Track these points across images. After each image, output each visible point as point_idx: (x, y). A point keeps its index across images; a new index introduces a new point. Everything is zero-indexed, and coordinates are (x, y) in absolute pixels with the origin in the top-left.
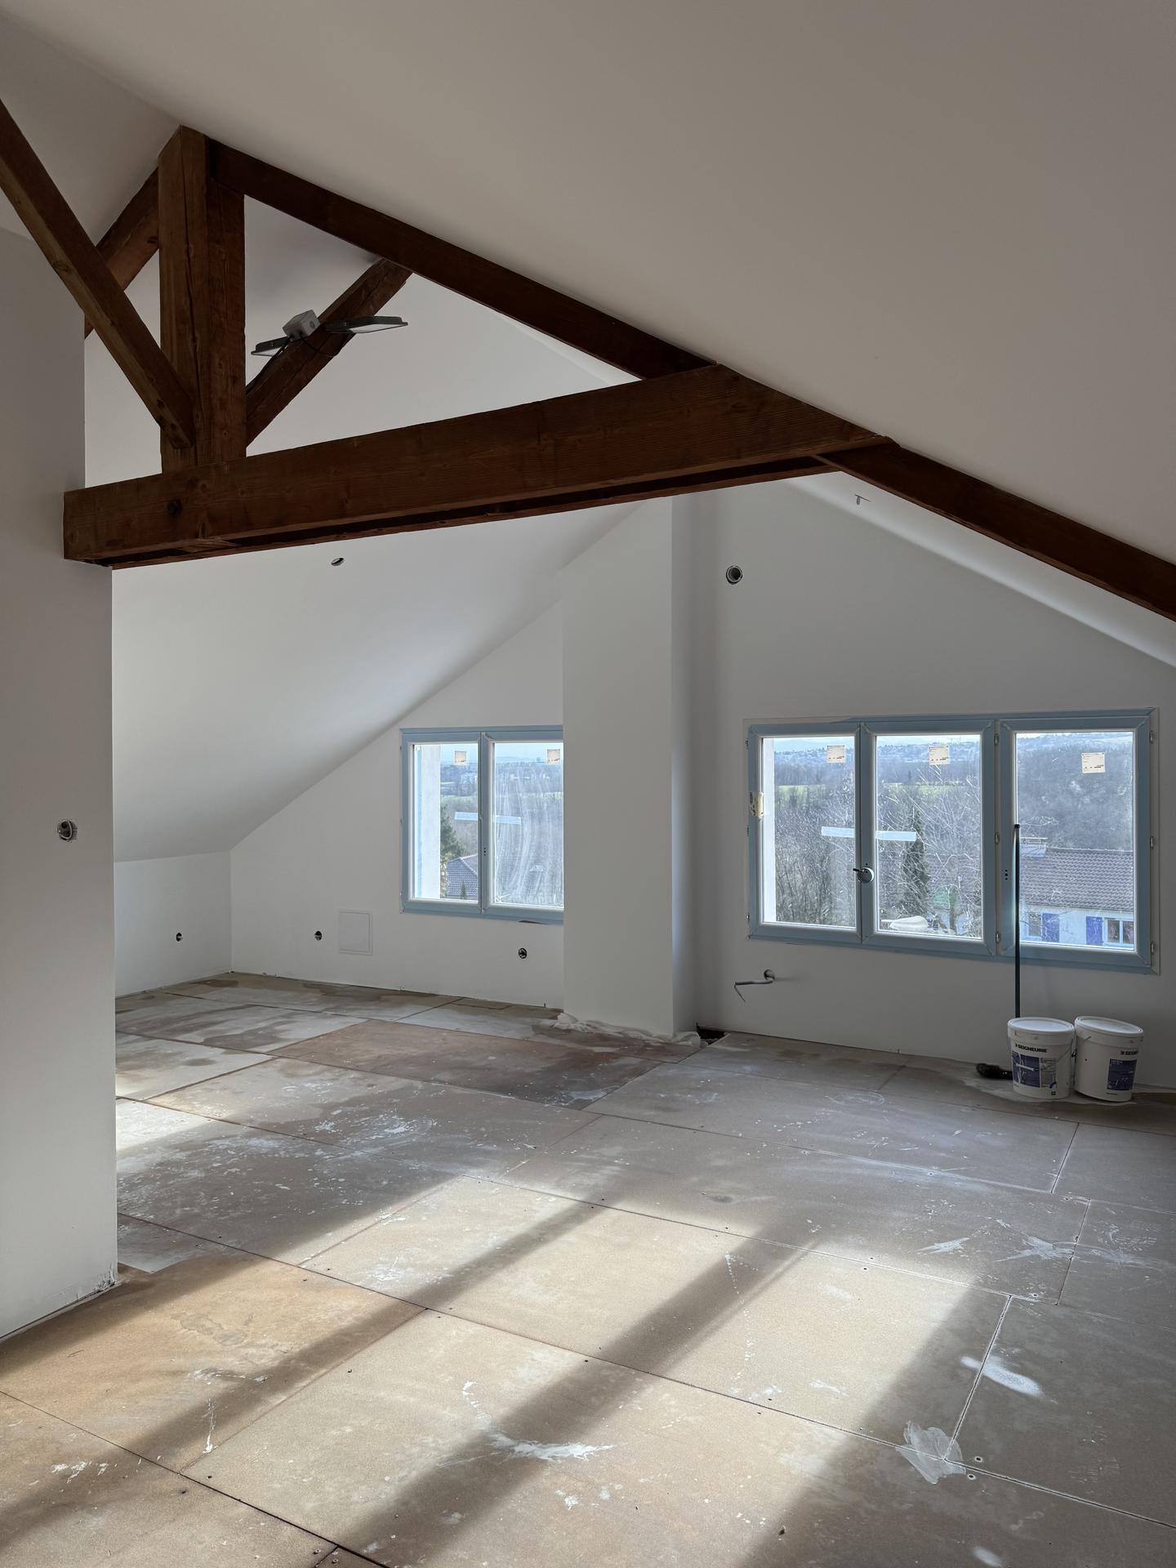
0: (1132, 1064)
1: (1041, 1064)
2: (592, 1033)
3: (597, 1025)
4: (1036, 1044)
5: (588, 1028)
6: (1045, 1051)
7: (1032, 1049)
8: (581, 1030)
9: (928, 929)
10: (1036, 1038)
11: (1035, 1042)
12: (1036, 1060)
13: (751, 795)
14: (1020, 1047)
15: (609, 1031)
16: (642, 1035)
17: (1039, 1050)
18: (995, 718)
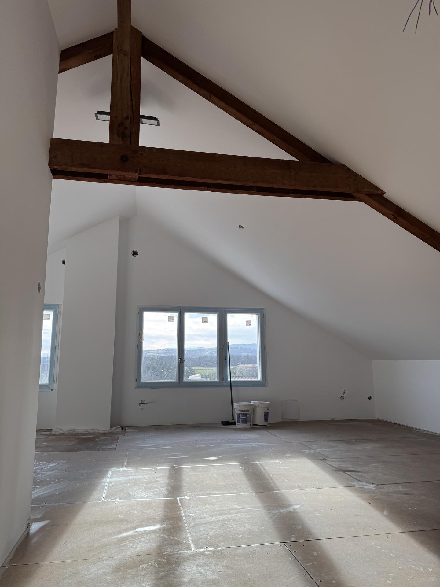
0: (268, 412)
1: (247, 416)
2: (73, 433)
3: (74, 430)
4: (245, 409)
5: (71, 431)
6: (248, 411)
7: (245, 411)
8: (67, 433)
9: (201, 378)
10: (246, 407)
11: (246, 408)
12: (246, 414)
13: (140, 333)
14: (241, 411)
15: (80, 431)
16: (96, 431)
17: (247, 411)
18: (222, 308)
